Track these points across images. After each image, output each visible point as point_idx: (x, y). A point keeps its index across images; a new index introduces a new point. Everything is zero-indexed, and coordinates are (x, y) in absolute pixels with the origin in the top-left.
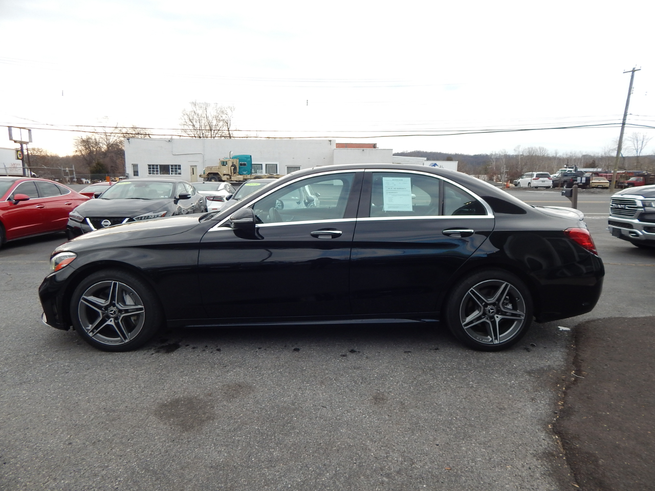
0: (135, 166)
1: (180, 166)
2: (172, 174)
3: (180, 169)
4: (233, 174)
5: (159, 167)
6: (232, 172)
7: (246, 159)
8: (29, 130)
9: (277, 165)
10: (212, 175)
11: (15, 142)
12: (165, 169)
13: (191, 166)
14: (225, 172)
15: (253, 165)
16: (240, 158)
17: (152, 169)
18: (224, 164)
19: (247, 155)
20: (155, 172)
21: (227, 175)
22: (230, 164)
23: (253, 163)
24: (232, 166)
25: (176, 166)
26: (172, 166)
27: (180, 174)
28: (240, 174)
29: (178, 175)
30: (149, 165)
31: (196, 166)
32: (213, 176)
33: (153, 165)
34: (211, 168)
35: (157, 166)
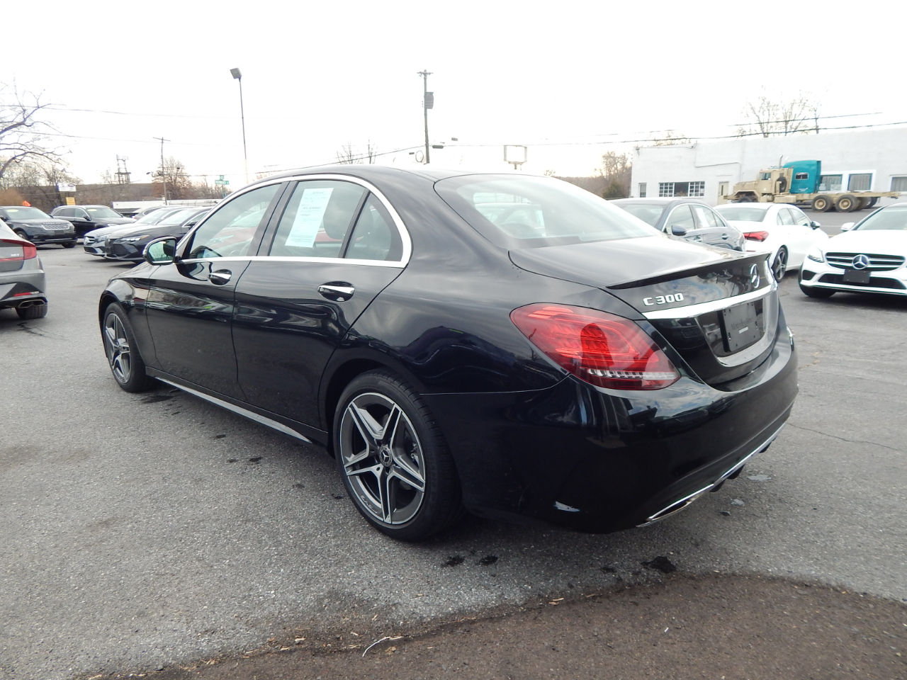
0: (643, 186)
1: (703, 183)
2: (691, 195)
3: (702, 187)
4: (778, 193)
5: (674, 186)
6: (778, 189)
7: (807, 167)
8: (526, 148)
9: (871, 175)
10: (744, 195)
11: (510, 163)
12: (681, 189)
13: (720, 183)
14: (765, 190)
15: (824, 178)
16: (795, 166)
17: (665, 188)
18: (766, 177)
19: (810, 161)
20: (668, 194)
21: (768, 194)
22: (776, 176)
23: (823, 173)
24: (778, 180)
25: (697, 183)
26: (692, 183)
27: (702, 195)
28: (792, 192)
29: (699, 197)
30: (661, 184)
31: (727, 182)
32: (746, 196)
33: (666, 184)
34: (743, 185)
35: (671, 184)
